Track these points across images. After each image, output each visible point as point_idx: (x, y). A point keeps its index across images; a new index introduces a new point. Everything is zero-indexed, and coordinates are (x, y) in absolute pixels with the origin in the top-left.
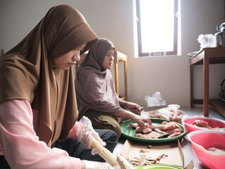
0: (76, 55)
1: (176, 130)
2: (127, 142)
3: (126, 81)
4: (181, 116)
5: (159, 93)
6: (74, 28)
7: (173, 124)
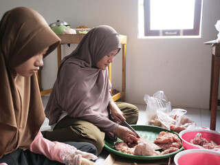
0: (38, 61)
1: (174, 144)
2: (109, 157)
3: (124, 70)
4: (186, 124)
5: (162, 92)
6: (32, 33)
7: (171, 135)
